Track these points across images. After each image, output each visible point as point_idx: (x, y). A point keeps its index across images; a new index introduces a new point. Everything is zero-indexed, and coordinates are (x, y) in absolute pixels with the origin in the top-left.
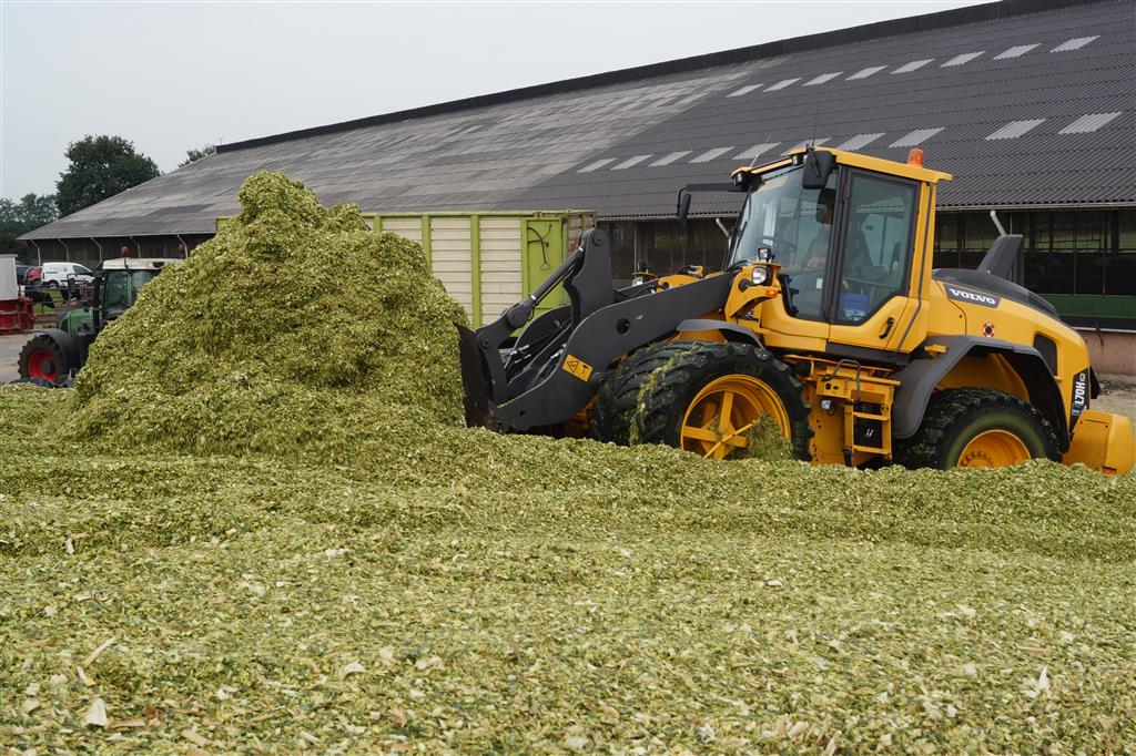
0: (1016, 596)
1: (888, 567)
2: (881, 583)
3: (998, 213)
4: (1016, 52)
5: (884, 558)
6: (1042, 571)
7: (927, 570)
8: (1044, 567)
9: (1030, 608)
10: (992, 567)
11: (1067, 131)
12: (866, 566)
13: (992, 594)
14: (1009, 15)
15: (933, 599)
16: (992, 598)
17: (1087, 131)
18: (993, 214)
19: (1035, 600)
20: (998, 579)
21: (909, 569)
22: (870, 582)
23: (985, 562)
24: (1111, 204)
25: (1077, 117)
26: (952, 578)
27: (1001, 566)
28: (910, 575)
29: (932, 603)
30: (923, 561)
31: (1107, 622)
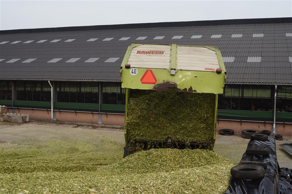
0: (44, 184)
1: (10, 180)
2: (7, 185)
3: (50, 81)
4: (56, 41)
5: (9, 177)
6: (55, 176)
7: (22, 180)
8: (55, 175)
9: (48, 188)
10: (41, 176)
11: (68, 62)
12: (4, 180)
13: (38, 185)
14: (54, 32)
15: (21, 188)
16: (38, 186)
17: (73, 62)
18: (49, 81)
19: (50, 185)
20: (42, 180)
21: (16, 180)
22: (4, 185)
23: (39, 175)
24: (78, 80)
25: (70, 58)
26: (29, 181)
27: (43, 176)
28: (17, 182)
29: (20, 190)
30: (21, 177)
31: (65, 189)
